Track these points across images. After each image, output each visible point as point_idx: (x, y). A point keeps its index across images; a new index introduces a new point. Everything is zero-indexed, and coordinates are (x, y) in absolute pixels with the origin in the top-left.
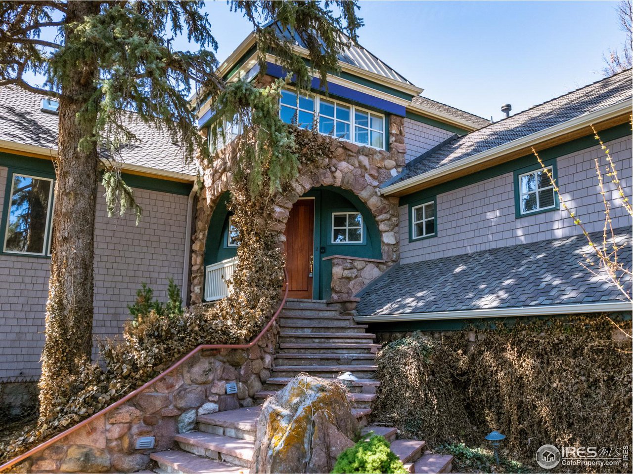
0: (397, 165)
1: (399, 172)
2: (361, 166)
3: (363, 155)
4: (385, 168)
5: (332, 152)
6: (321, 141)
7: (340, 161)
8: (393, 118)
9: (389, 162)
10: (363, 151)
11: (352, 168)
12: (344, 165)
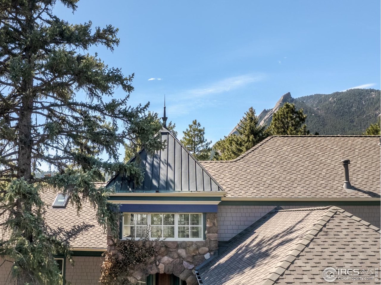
0: (209, 250)
1: (212, 255)
2: (179, 256)
3: (181, 248)
4: (199, 254)
5: (157, 252)
6: (148, 246)
7: (163, 256)
8: (208, 215)
9: (203, 250)
10: (181, 246)
11: (171, 260)
12: (166, 259)
